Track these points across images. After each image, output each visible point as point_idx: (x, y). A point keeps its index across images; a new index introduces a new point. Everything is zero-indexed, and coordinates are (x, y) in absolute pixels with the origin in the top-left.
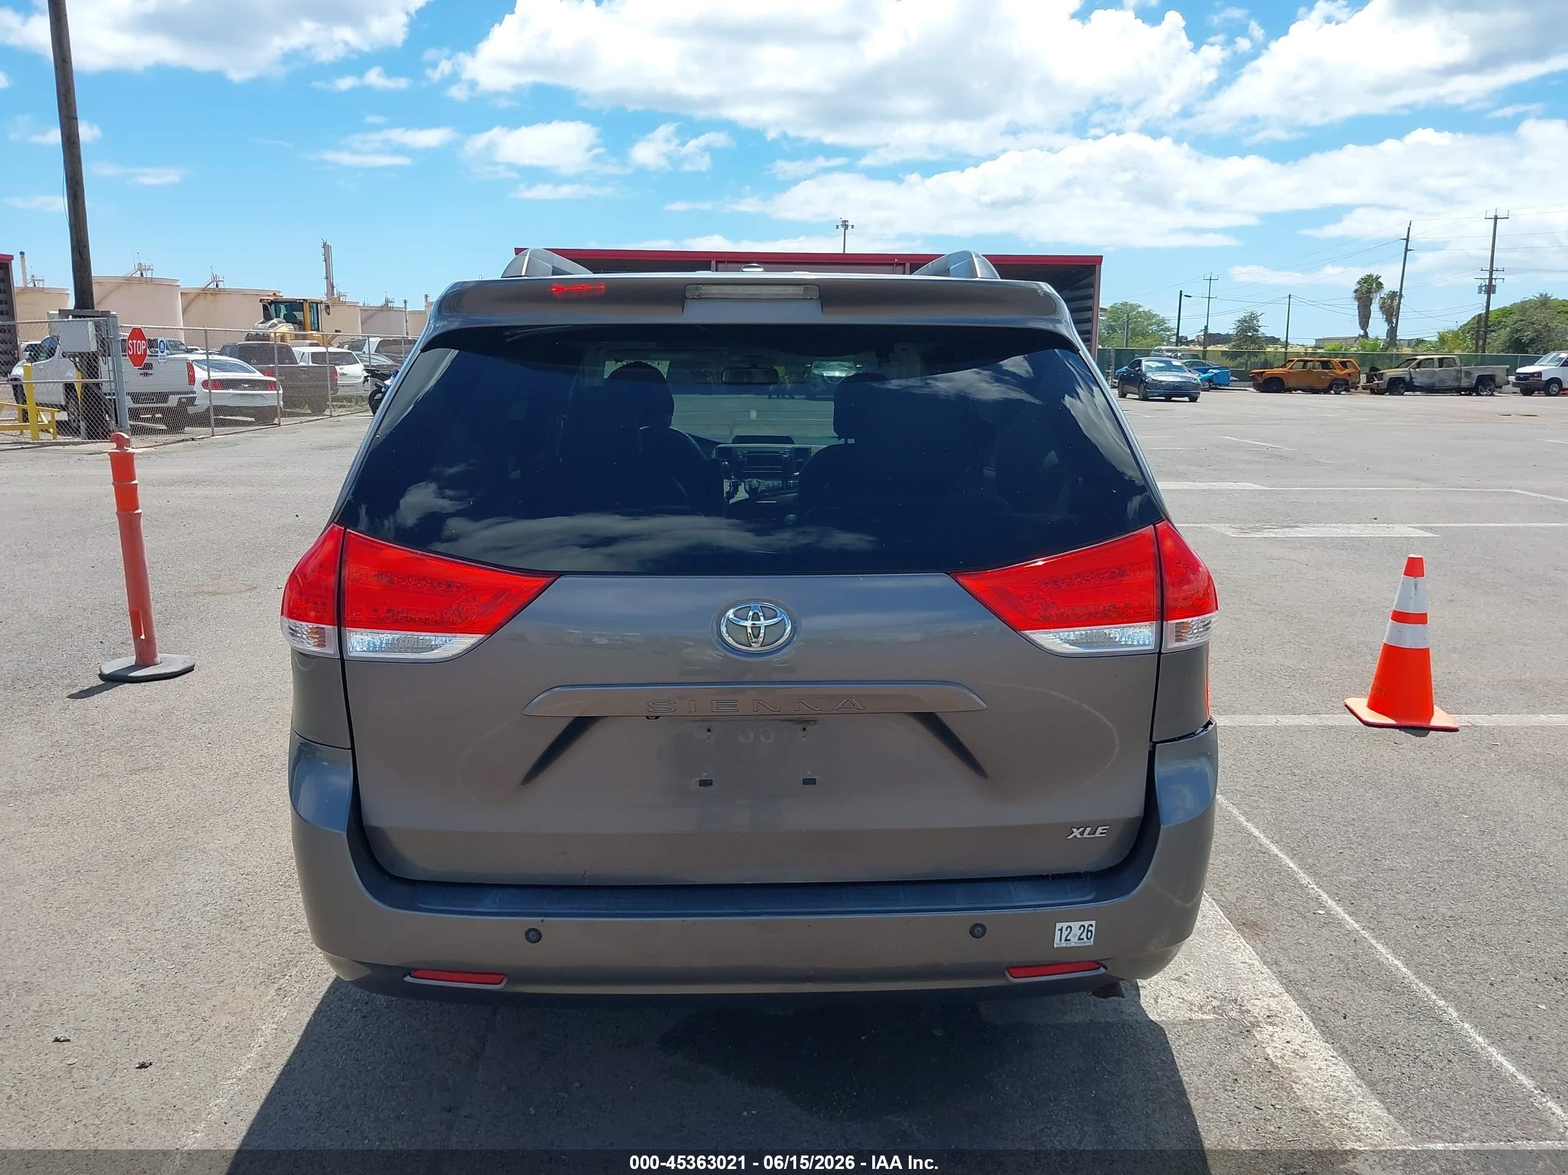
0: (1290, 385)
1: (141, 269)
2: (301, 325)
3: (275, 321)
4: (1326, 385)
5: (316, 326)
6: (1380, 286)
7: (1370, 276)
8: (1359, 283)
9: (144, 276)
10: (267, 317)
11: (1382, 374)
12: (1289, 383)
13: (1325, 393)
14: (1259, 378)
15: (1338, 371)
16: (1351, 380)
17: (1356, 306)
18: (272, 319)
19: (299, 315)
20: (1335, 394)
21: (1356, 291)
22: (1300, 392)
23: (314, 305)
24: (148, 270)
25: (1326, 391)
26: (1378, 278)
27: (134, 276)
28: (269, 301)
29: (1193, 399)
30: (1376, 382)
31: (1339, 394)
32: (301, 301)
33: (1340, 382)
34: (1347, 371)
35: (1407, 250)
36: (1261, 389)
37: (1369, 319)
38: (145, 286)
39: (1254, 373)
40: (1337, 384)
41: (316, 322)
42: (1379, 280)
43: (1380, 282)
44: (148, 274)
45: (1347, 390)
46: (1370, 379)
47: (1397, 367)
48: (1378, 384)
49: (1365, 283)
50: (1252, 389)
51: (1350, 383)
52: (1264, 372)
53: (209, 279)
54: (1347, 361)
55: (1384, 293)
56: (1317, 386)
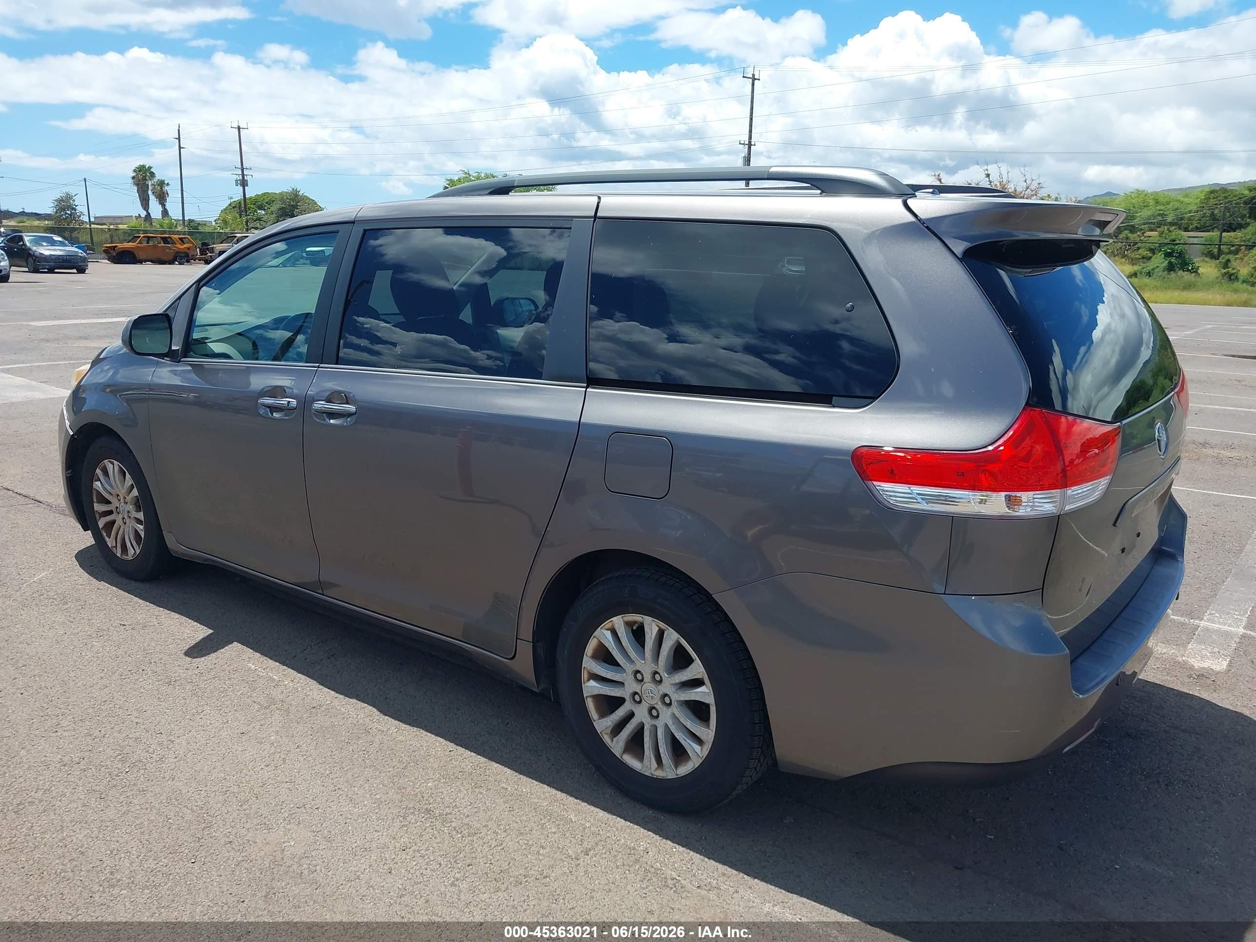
0: (141, 258)
4: (171, 257)
6: (153, 175)
7: (144, 166)
8: (135, 171)
11: (213, 248)
12: (141, 255)
13: (170, 264)
14: (112, 251)
15: (178, 246)
16: (191, 253)
17: (136, 191)
20: (179, 264)
21: (133, 178)
22: (150, 263)
25: (171, 262)
26: (150, 168)
29: (82, 270)
30: (209, 254)
31: (183, 264)
33: (181, 255)
34: (185, 246)
35: (180, 148)
36: (116, 261)
37: (149, 201)
39: (106, 247)
40: (180, 256)
42: (151, 170)
43: (152, 172)
45: (188, 261)
46: (203, 252)
47: (222, 243)
48: (211, 256)
49: (139, 171)
50: (107, 261)
51: (190, 256)
52: (117, 246)
54: (185, 238)
55: (155, 180)
56: (165, 258)
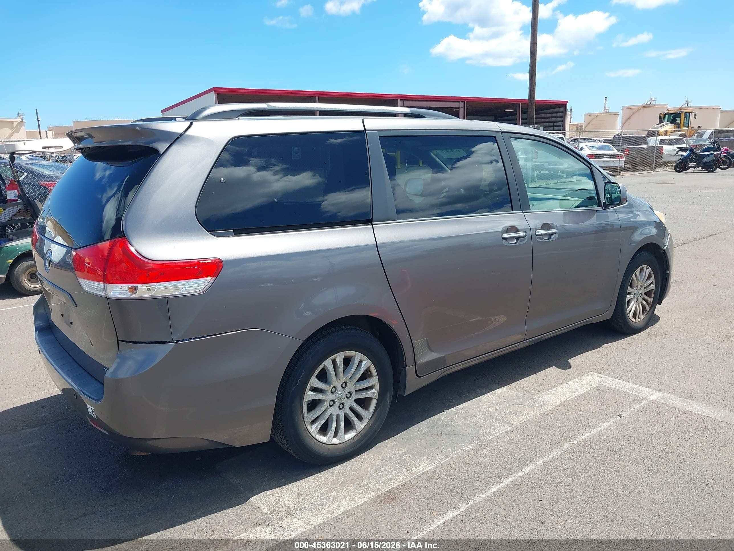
1: (651, 100)
2: (679, 126)
3: (664, 123)
5: (687, 125)
9: (652, 104)
10: (661, 121)
18: (662, 123)
19: (678, 120)
23: (688, 114)
24: (654, 100)
27: (647, 104)
28: (664, 114)
32: (680, 112)
38: (651, 108)
41: (688, 123)
44: (653, 103)
53: (684, 102)
